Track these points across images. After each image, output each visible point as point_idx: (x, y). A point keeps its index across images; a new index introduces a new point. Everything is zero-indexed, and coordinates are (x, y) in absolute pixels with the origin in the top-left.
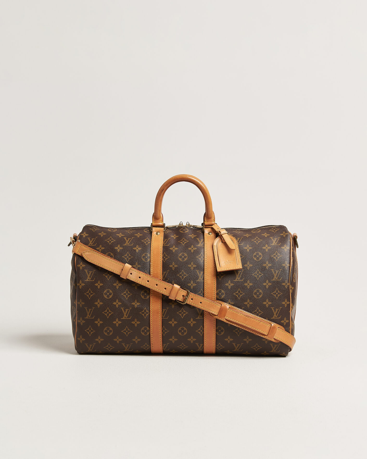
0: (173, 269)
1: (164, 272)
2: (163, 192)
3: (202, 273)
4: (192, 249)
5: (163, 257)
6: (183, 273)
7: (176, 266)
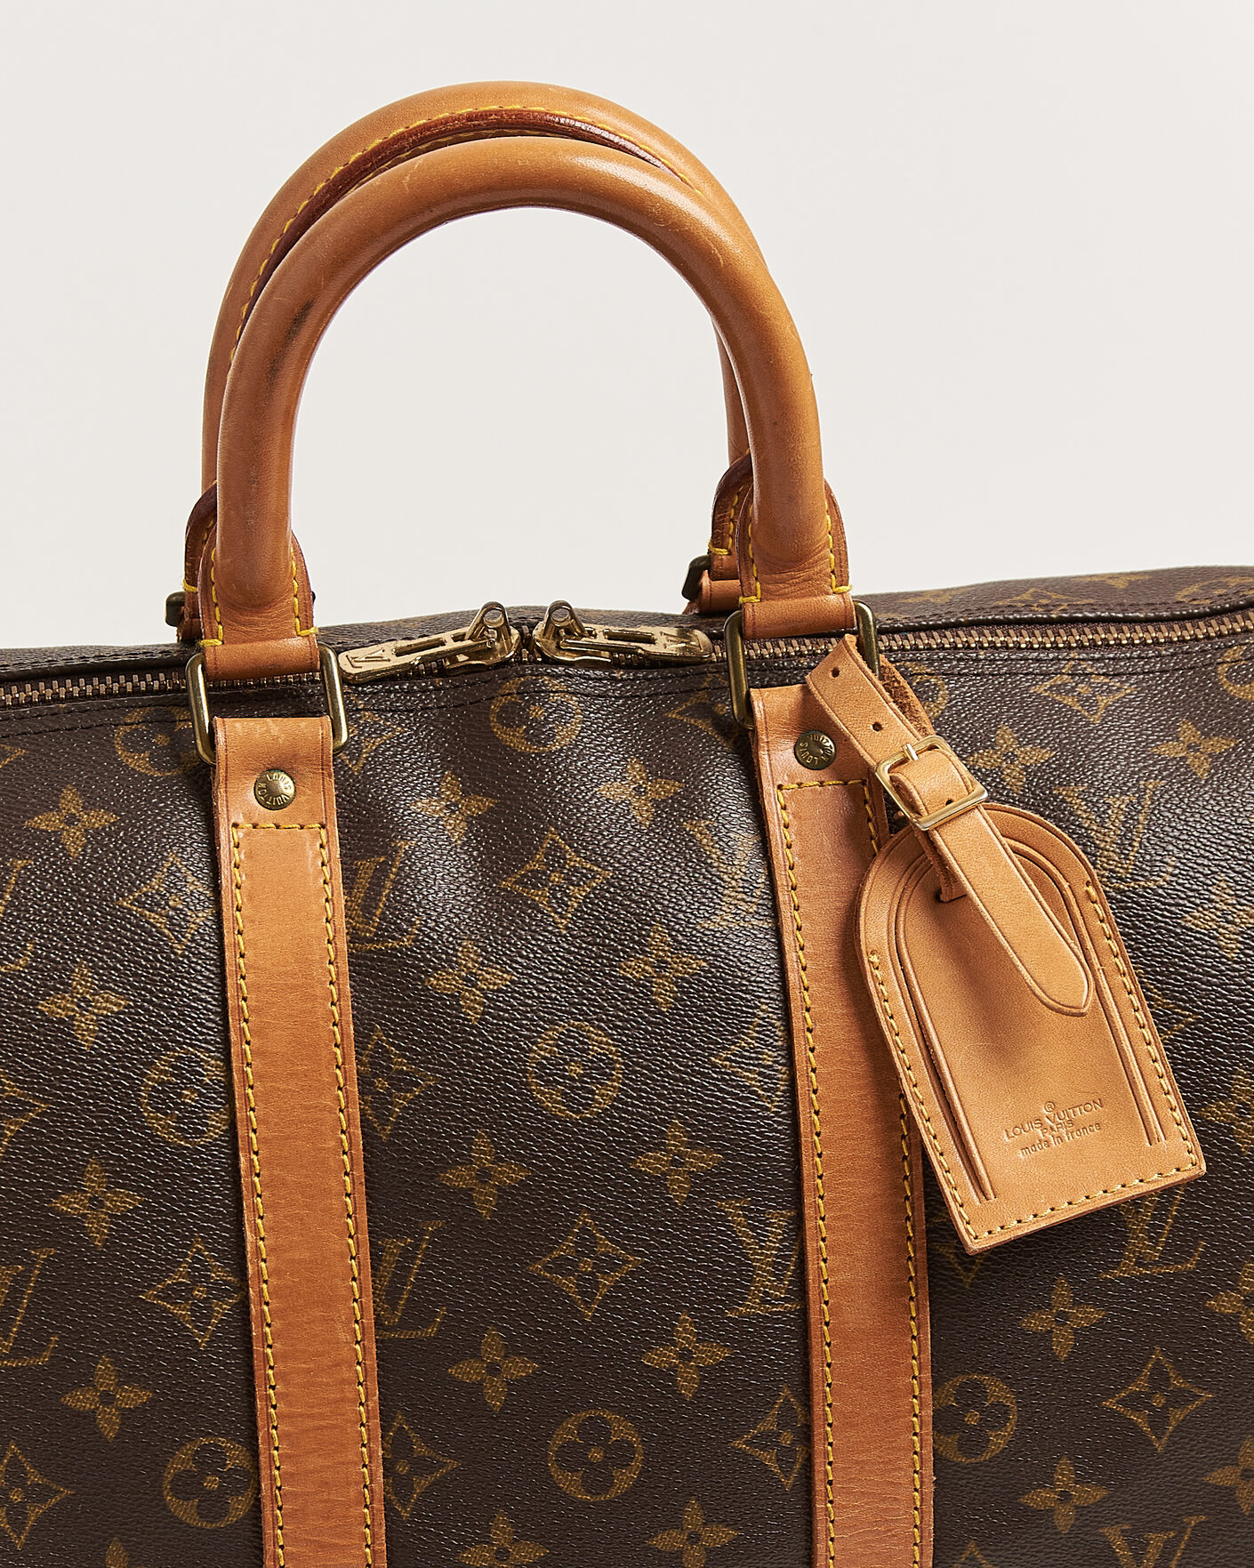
0: (486, 1204)
1: (395, 1246)
2: (305, 333)
3: (778, 1221)
4: (661, 964)
5: (365, 1083)
6: (586, 1245)
7: (511, 1174)
